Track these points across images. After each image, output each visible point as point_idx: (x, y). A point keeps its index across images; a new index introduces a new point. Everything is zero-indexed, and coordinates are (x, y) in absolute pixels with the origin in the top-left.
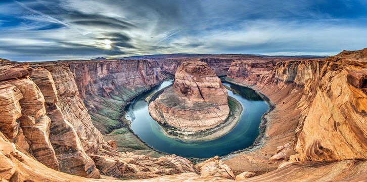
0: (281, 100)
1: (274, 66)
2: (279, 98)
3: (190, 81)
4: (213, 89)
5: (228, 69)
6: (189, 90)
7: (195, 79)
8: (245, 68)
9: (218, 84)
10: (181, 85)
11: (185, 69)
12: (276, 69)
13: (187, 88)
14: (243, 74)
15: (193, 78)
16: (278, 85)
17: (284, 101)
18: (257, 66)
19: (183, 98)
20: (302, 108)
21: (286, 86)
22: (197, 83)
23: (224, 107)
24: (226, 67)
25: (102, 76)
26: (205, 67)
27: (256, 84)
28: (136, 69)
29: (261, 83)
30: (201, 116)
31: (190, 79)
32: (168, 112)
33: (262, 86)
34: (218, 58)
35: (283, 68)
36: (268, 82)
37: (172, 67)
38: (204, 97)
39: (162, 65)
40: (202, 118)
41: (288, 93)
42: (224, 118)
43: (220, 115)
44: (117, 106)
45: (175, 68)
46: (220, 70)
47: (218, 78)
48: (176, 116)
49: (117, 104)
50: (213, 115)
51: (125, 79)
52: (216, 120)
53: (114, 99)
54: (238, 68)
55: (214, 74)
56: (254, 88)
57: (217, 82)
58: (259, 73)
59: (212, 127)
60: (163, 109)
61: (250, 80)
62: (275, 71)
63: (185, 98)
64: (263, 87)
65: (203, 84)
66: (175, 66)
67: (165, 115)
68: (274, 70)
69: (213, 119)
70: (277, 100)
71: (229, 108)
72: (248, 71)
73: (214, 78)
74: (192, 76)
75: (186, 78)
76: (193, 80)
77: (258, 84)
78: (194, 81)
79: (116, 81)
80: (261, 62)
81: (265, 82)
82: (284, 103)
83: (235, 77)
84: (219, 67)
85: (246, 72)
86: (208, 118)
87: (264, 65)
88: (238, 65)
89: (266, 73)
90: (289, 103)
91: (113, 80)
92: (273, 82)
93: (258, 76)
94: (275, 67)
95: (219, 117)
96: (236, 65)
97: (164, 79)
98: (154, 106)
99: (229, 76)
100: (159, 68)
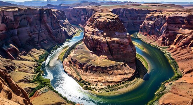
33: (175, 47)
39: (69, 16)
54: (152, 22)
81: (181, 43)
83: (147, 34)
88: (153, 19)
95: (126, 74)
96: (151, 19)
97: (74, 34)
98: (69, 63)
99: (141, 31)
100: (67, 21)
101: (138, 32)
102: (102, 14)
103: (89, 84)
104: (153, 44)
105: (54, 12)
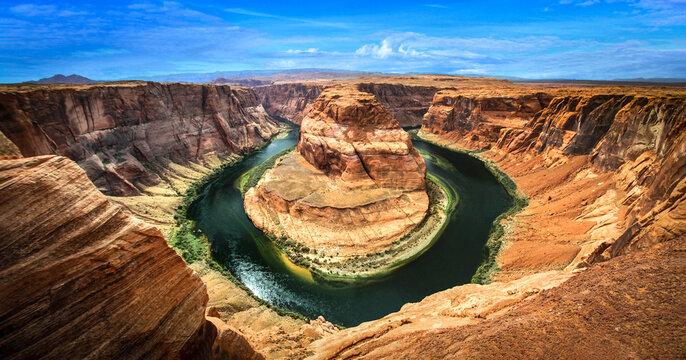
0: (543, 190)
1: (543, 106)
2: (541, 186)
3: (339, 140)
4: (394, 157)
5: (426, 111)
6: (334, 161)
7: (351, 134)
8: (467, 110)
9: (405, 146)
10: (317, 149)
11: (327, 109)
12: (547, 114)
13: (331, 156)
14: (461, 125)
15: (345, 133)
16: (545, 155)
17: (552, 193)
18: (496, 105)
19: (320, 179)
20: (597, 219)
21: (564, 160)
22: (356, 144)
23: (417, 195)
24: (420, 105)
25: (95, 134)
26: (372, 106)
27: (489, 148)
28: (199, 111)
29: (500, 147)
30: (371, 218)
31: (339, 134)
32: (288, 212)
33: (502, 153)
34: (400, 82)
35: (569, 115)
36: (519, 145)
37: (293, 104)
38: (373, 174)
39: (267, 99)
40: (374, 222)
41: (567, 177)
42: (417, 220)
43: (410, 212)
44: (165, 211)
45: (300, 108)
46: (405, 112)
47: (403, 132)
48: (306, 218)
49: (165, 206)
50: (396, 212)
51: (173, 139)
52: (403, 224)
53: (149, 194)
54: (448, 109)
55: (394, 123)
56: (482, 156)
57: (401, 140)
58: (499, 122)
59: (393, 240)
60: (277, 205)
61: (475, 138)
62: (543, 121)
63: (325, 179)
64: (505, 157)
65: (368, 146)
66: (299, 104)
67: (281, 217)
68: (541, 118)
69: (395, 221)
70: (535, 189)
71: (427, 198)
72: (473, 118)
73: (394, 132)
74: (344, 129)
75: (330, 132)
76: (346, 136)
77: (494, 149)
78: (348, 139)
79: (146, 145)
80: (509, 96)
81: (513, 145)
82: (550, 199)
83: (440, 131)
84: (403, 105)
85: (469, 119)
86: (385, 221)
87: (515, 105)
88: (449, 102)
89: (519, 123)
90: (565, 201)
91: (137, 143)
92: (533, 146)
93: (497, 129)
94: (546, 111)
95: (408, 216)
96: (444, 102)
97: (274, 135)
98: (257, 199)
99: (427, 127)
100: (260, 108)
101: (419, 127)
102: (341, 92)
103: (306, 250)
104: (454, 146)
105: (234, 92)
